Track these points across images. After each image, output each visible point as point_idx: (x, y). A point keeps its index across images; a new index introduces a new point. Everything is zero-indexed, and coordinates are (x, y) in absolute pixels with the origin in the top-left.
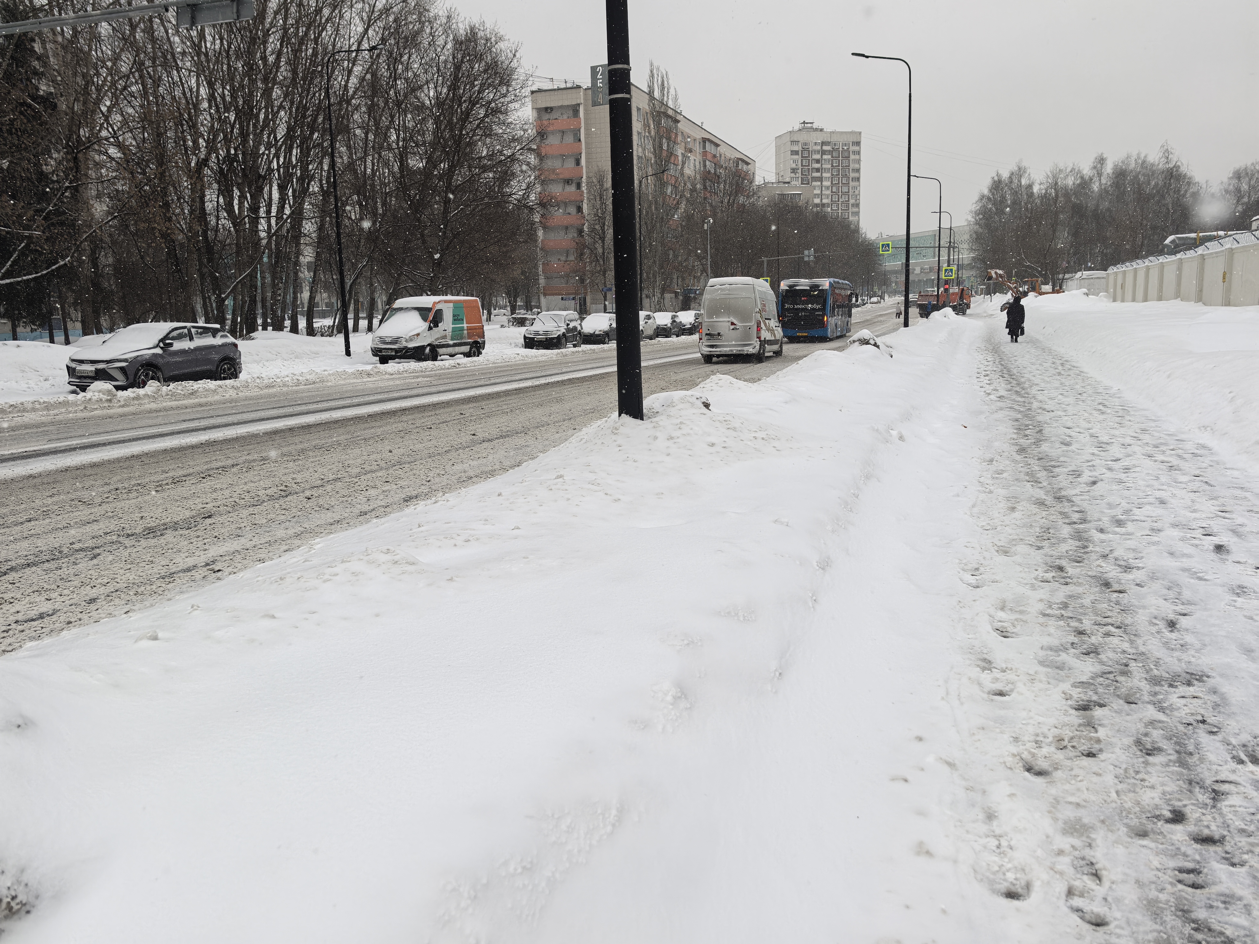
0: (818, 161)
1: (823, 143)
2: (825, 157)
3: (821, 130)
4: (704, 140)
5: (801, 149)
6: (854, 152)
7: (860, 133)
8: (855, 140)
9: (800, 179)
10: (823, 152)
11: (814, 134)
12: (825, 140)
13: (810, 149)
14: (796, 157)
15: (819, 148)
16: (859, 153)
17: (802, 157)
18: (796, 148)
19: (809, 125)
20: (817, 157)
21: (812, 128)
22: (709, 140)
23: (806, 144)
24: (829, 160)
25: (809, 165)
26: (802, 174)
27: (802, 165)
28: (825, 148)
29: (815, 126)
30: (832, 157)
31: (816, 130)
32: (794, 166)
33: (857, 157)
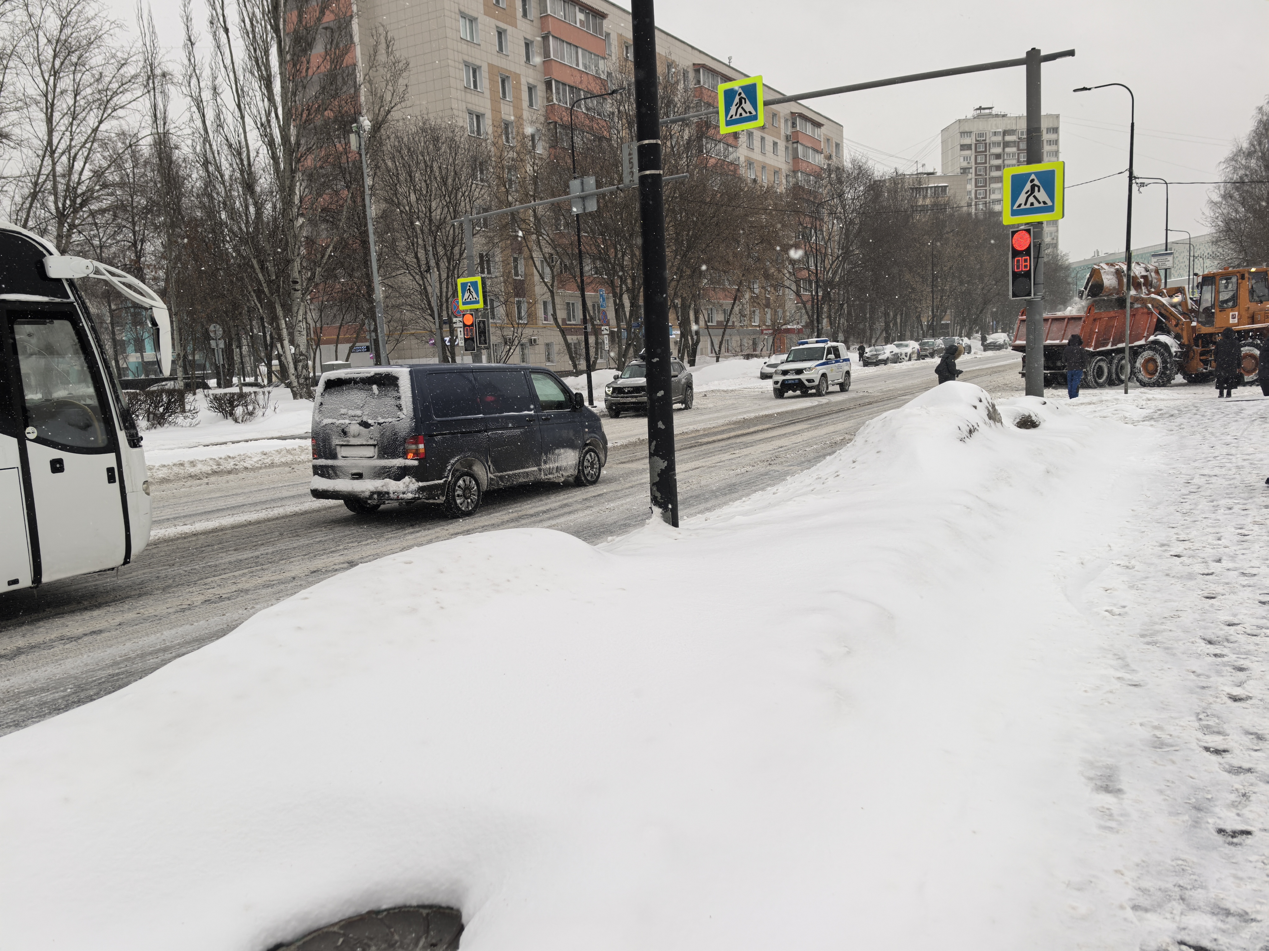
0: (998, 156)
1: (1005, 133)
2: (1008, 150)
3: (1004, 116)
4: (698, 68)
5: (974, 141)
6: (1050, 142)
7: (1058, 116)
8: (1051, 126)
9: (973, 181)
10: (1006, 144)
11: (993, 121)
12: (1009, 128)
13: (987, 141)
14: (967, 153)
15: (999, 138)
16: (1056, 142)
17: (976, 152)
18: (967, 141)
19: (987, 111)
20: (998, 150)
21: (990, 114)
22: (704, 66)
23: (981, 135)
24: (1014, 154)
25: (985, 163)
26: (976, 175)
27: (976, 163)
28: (1008, 138)
29: (994, 112)
30: (1018, 149)
31: (997, 116)
32: (965, 164)
33: (1053, 148)
